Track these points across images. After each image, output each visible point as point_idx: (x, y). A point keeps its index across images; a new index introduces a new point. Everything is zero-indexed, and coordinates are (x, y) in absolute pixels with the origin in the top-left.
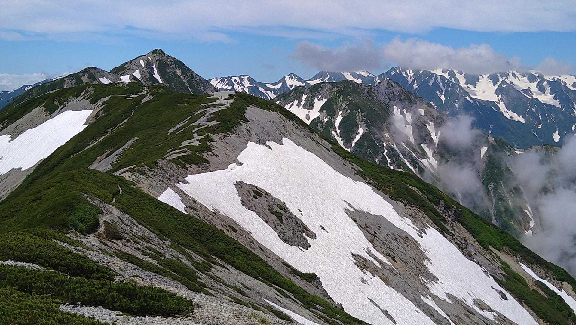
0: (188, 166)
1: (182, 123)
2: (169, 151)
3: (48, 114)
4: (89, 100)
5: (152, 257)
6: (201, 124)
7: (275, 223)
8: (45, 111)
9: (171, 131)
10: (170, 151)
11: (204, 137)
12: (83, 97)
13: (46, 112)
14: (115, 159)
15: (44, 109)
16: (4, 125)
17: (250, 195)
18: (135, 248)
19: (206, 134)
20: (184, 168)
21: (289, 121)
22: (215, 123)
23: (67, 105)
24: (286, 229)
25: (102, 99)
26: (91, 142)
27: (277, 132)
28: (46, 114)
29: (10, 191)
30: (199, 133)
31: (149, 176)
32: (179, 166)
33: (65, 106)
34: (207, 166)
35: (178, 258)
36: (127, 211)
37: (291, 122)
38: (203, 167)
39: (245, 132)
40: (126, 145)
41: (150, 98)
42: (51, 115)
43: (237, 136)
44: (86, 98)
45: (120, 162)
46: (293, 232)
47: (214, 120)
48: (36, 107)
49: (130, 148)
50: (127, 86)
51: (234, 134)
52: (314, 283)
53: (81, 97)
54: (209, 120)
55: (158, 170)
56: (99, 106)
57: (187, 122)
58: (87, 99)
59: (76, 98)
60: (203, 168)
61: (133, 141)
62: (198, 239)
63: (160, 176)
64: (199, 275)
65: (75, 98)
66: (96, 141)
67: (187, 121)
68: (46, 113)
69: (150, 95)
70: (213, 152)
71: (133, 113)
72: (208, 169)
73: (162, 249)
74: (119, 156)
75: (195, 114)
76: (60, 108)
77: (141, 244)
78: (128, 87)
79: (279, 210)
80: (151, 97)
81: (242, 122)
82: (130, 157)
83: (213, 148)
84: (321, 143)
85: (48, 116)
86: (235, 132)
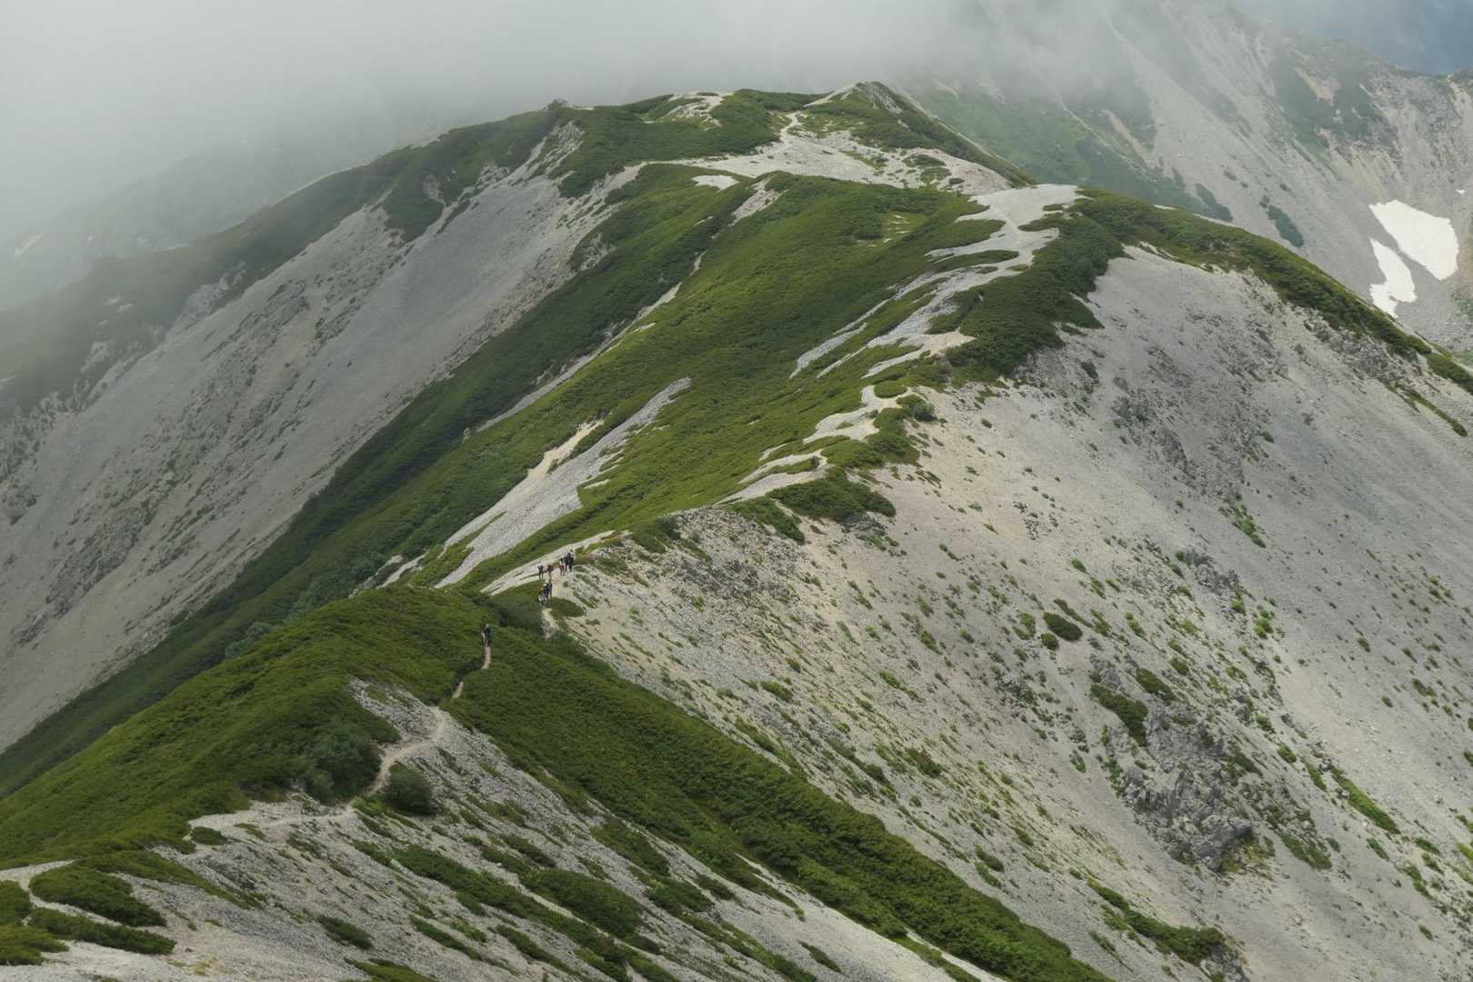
0: (805, 526)
1: (848, 327)
2: (766, 454)
3: (398, 240)
4: (559, 180)
5: (508, 864)
6: (903, 344)
7: (1114, 741)
8: (389, 225)
9: (804, 362)
10: (771, 458)
11: (899, 402)
12: (536, 166)
13: (391, 231)
14: (595, 470)
15: (386, 218)
16: (235, 282)
17: (1033, 632)
18: (465, 840)
19: (910, 392)
20: (789, 536)
21: (1293, 310)
22: (956, 339)
23: (473, 200)
24: (1153, 763)
25: (608, 177)
26: (540, 378)
27: (1222, 362)
28: (390, 240)
29: (247, 558)
30: (886, 385)
31: (636, 578)
32: (767, 527)
33: (467, 204)
34: (878, 525)
35: (596, 868)
36: (488, 726)
37: (1299, 314)
38: (865, 529)
39: (1073, 375)
40: (644, 413)
41: (767, 201)
42: (410, 244)
43: (1034, 390)
44: (549, 170)
45: (608, 485)
46: (1181, 776)
47: (952, 329)
48: (356, 208)
49: (653, 425)
50: (714, 117)
51: (1024, 382)
52: (1208, 967)
53: (530, 166)
54: (938, 327)
55: (676, 553)
56: (596, 208)
57: (865, 325)
58: (552, 176)
59: (512, 171)
60: (860, 533)
61: (671, 398)
62: (716, 810)
63: (679, 575)
64: (651, 919)
65: (508, 170)
66: (557, 373)
67: (866, 320)
68: (393, 235)
69: (768, 188)
70: (919, 466)
71: (697, 263)
72: (883, 534)
73: (555, 843)
74: (613, 455)
75: (898, 296)
76: (447, 211)
77: (490, 827)
78: (716, 122)
79: (1137, 693)
80: (773, 196)
81: (1071, 331)
82: (644, 467)
83: (926, 445)
84: (1429, 399)
85: (401, 245)
86: (1028, 374)
